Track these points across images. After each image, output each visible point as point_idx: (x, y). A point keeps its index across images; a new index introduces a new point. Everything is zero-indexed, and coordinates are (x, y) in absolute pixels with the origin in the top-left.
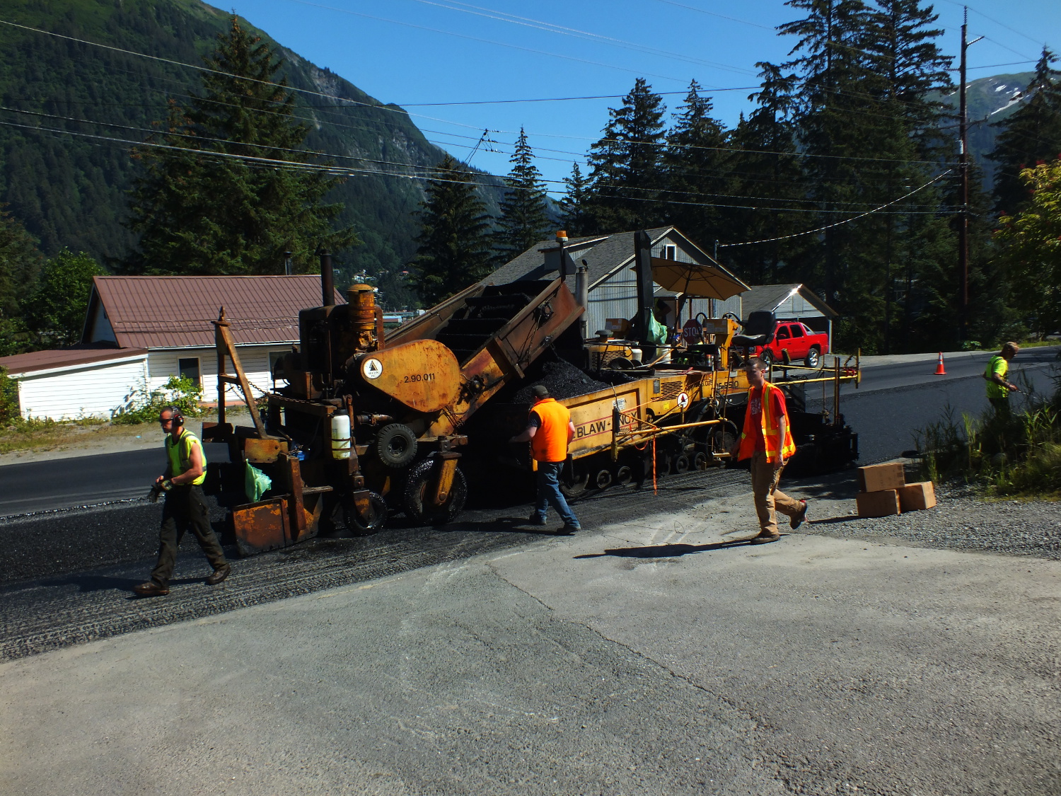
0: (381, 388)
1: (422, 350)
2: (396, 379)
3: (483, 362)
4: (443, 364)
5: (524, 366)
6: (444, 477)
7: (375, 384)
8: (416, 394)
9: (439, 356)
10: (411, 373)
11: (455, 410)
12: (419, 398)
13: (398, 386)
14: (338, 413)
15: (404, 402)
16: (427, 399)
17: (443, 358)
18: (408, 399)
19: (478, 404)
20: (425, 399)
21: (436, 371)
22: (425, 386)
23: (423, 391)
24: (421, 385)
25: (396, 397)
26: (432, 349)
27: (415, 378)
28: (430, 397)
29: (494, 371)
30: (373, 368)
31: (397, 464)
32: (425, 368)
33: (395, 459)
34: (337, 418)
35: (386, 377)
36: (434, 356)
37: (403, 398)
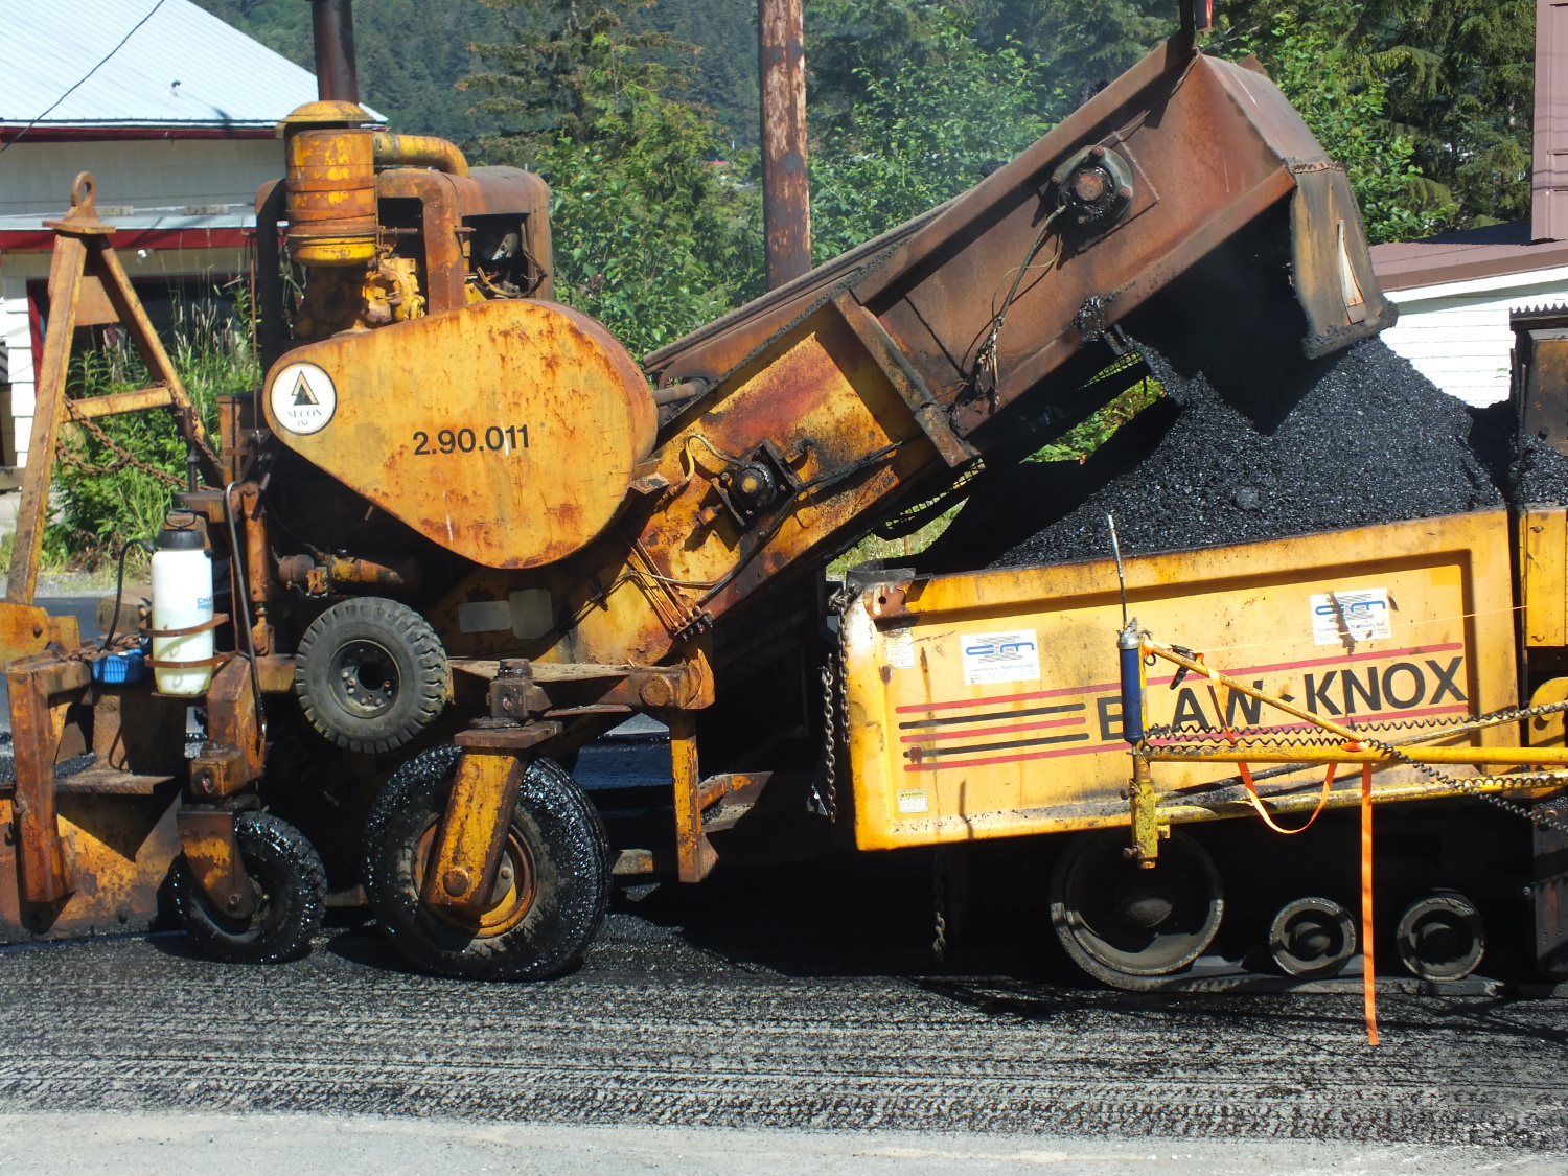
0: (332, 466)
1: (484, 339)
2: (382, 439)
3: (797, 390)
4: (563, 394)
5: (972, 416)
6: (461, 811)
7: (312, 453)
8: (457, 498)
9: (551, 364)
10: (440, 422)
11: (676, 570)
12: (470, 515)
13: (391, 465)
14: (165, 541)
15: (414, 523)
16: (500, 521)
17: (565, 373)
18: (427, 512)
19: (777, 556)
20: (491, 517)
21: (536, 416)
22: (490, 470)
23: (483, 490)
24: (474, 467)
25: (384, 503)
26: (523, 337)
27: (453, 440)
28: (509, 512)
29: (846, 430)
30: (303, 398)
31: (362, 741)
32: (493, 407)
33: (351, 721)
34: (163, 559)
35: (351, 429)
36: (529, 362)
37: (412, 511)
